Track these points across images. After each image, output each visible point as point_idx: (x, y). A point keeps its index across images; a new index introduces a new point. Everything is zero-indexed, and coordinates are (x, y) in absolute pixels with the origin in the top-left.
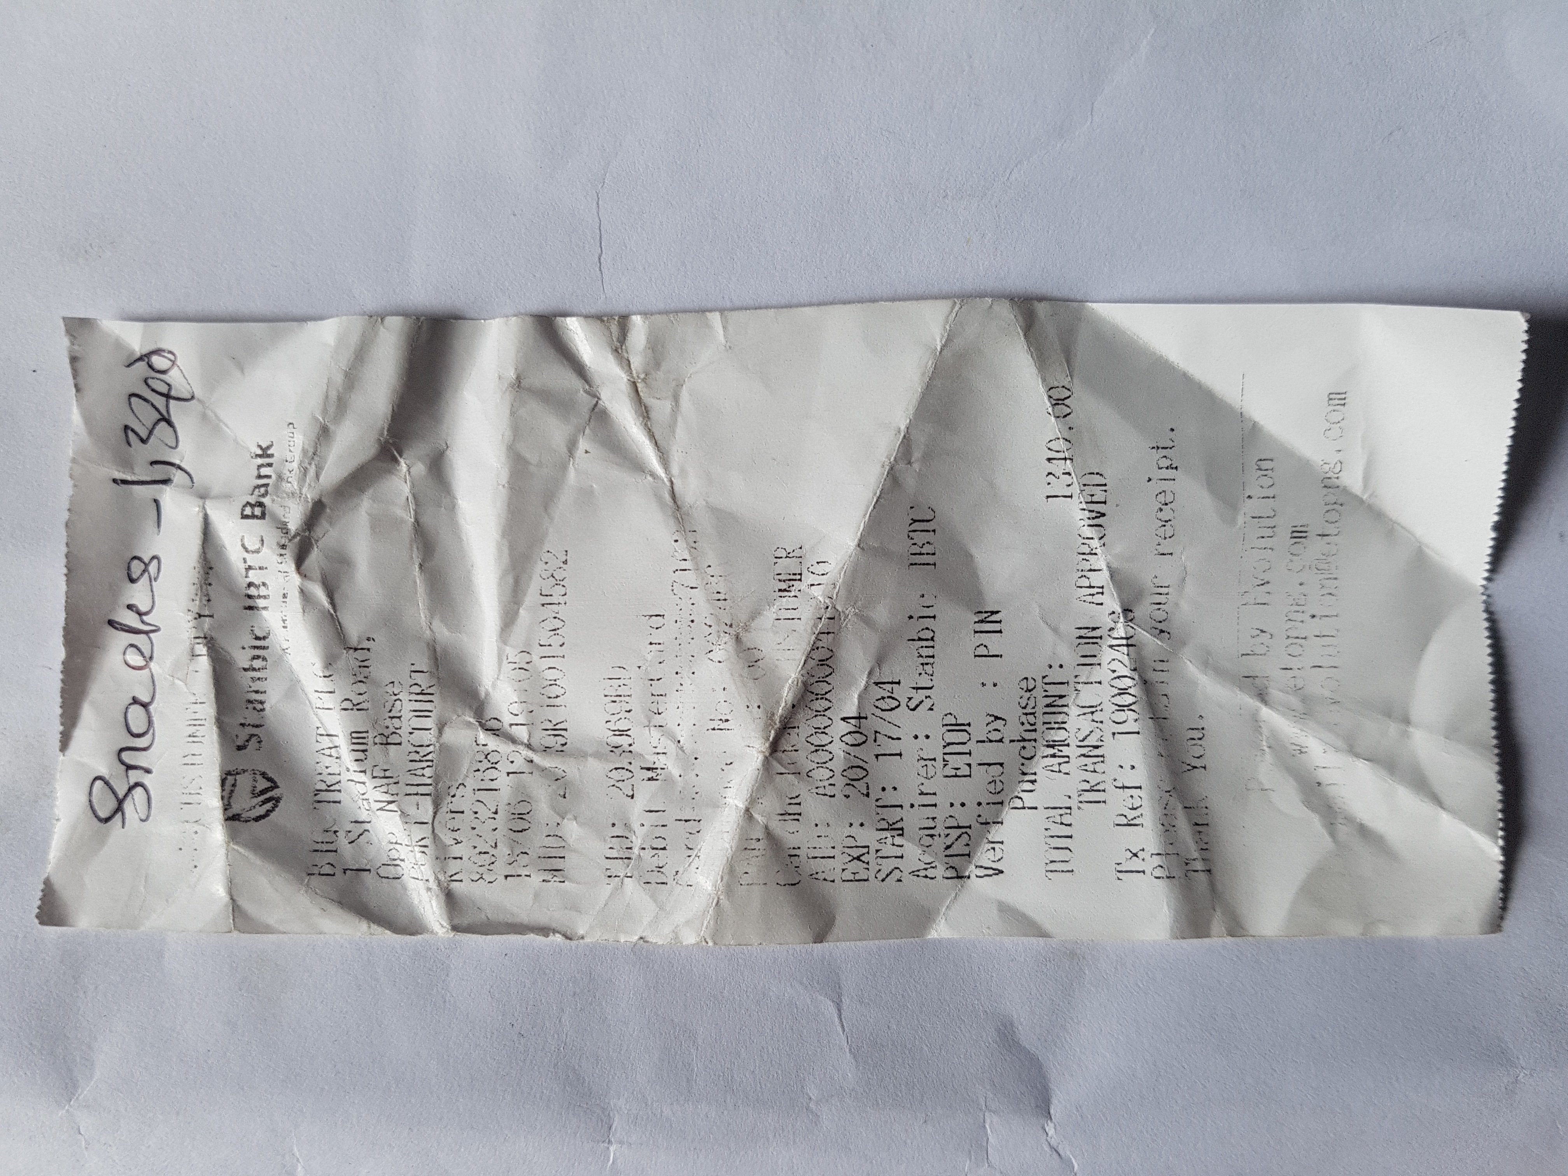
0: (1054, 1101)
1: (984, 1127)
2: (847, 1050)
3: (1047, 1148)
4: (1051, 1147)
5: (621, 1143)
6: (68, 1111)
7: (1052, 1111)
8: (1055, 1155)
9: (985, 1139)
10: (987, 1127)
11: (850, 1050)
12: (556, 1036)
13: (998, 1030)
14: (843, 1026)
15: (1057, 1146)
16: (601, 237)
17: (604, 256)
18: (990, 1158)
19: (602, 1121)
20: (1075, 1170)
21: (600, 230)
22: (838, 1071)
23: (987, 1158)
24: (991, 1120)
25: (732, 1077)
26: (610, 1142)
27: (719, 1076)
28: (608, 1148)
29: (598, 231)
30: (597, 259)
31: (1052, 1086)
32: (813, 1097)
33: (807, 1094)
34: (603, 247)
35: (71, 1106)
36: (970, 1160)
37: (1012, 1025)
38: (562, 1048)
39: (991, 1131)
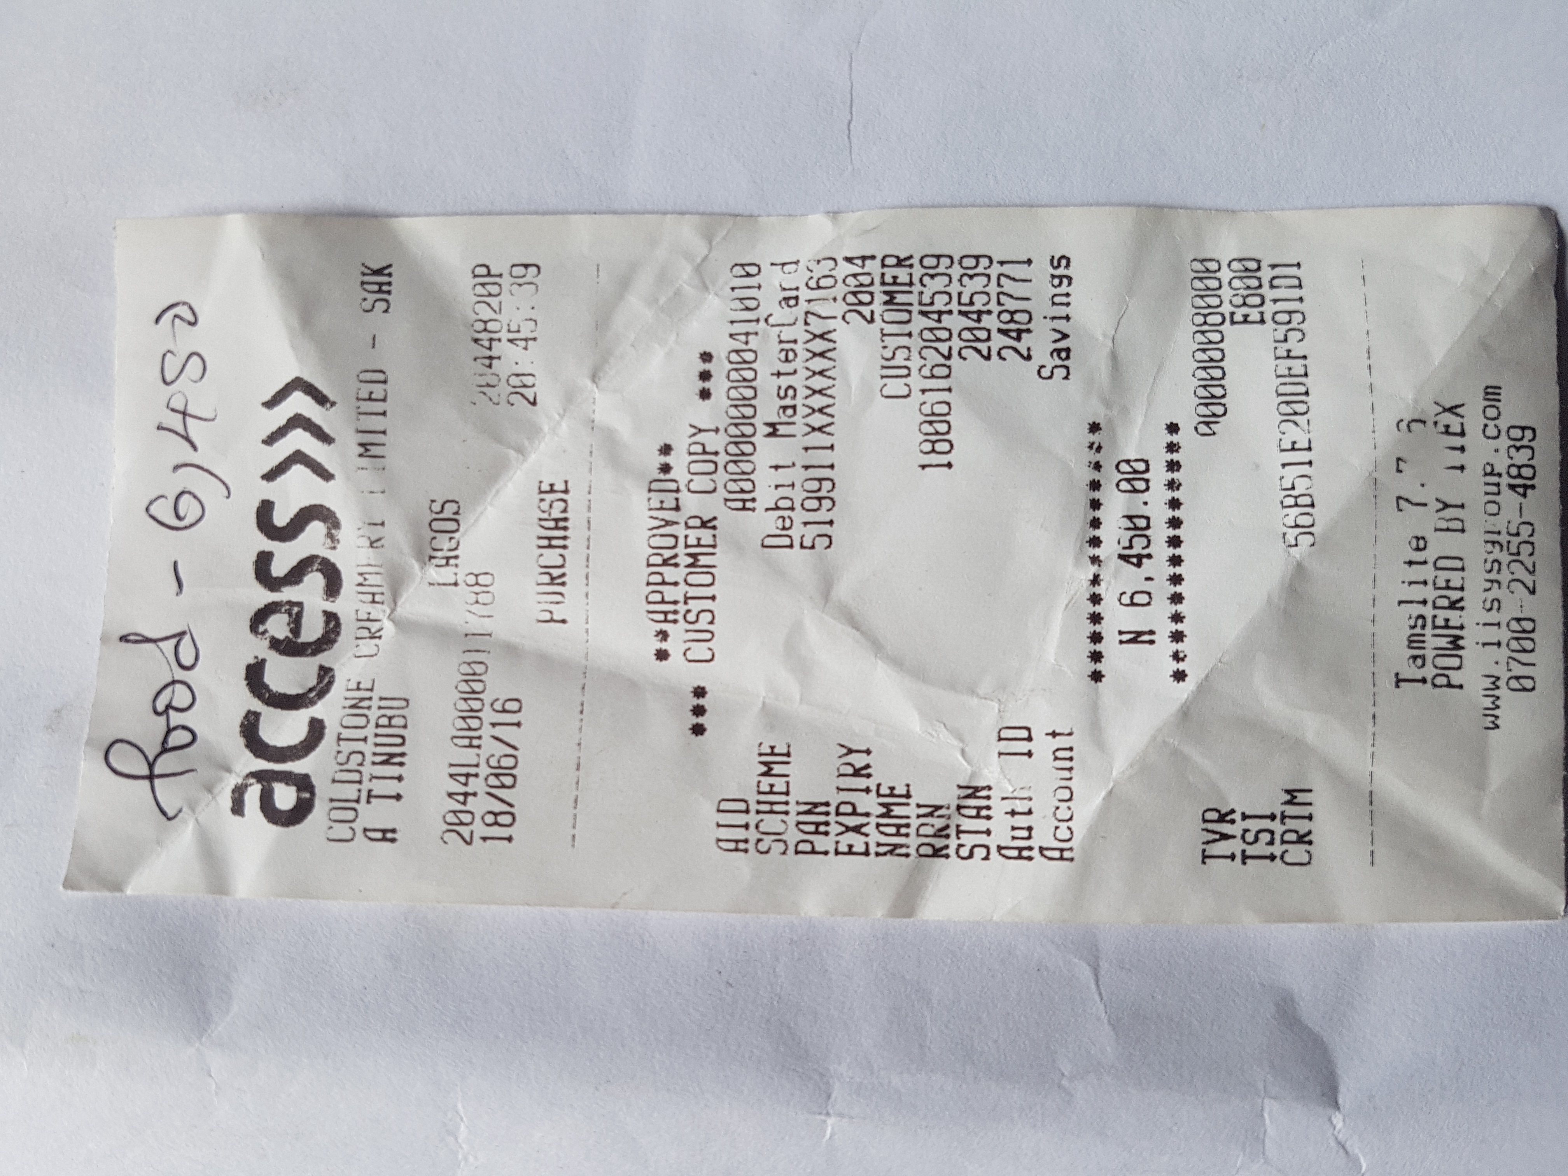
0: (1342, 1089)
1: (1262, 1116)
2: (1106, 1021)
3: (1332, 1143)
4: (1339, 1143)
5: (841, 1115)
6: (198, 1050)
7: (1340, 1101)
8: (1341, 1151)
9: (1263, 1130)
10: (1266, 1115)
11: (1109, 1021)
12: (769, 987)
13: (1277, 1005)
14: (1100, 994)
15: (1346, 1142)
16: (851, 101)
17: (853, 123)
18: (1267, 1153)
19: (820, 1088)
20: (1363, 1170)
21: (852, 95)
22: (1095, 1045)
23: (1264, 1153)
24: (1271, 1108)
25: (972, 1046)
26: (828, 1114)
27: (957, 1044)
28: (825, 1122)
29: (849, 95)
30: (845, 127)
31: (1340, 1071)
32: (1066, 1073)
33: (1060, 1070)
34: (854, 113)
35: (201, 1044)
36: (1244, 1154)
37: (1293, 1000)
38: (775, 1003)
39: (1271, 1121)
